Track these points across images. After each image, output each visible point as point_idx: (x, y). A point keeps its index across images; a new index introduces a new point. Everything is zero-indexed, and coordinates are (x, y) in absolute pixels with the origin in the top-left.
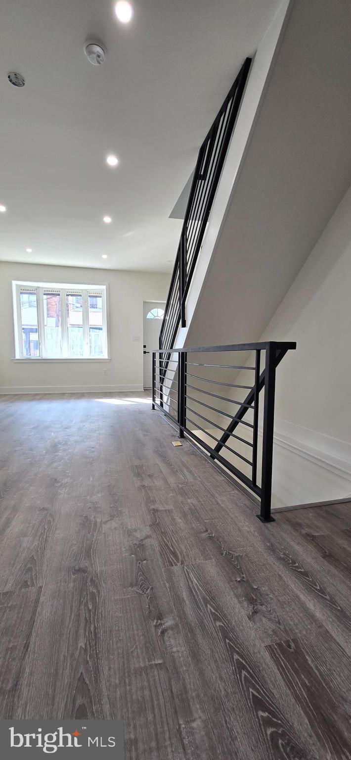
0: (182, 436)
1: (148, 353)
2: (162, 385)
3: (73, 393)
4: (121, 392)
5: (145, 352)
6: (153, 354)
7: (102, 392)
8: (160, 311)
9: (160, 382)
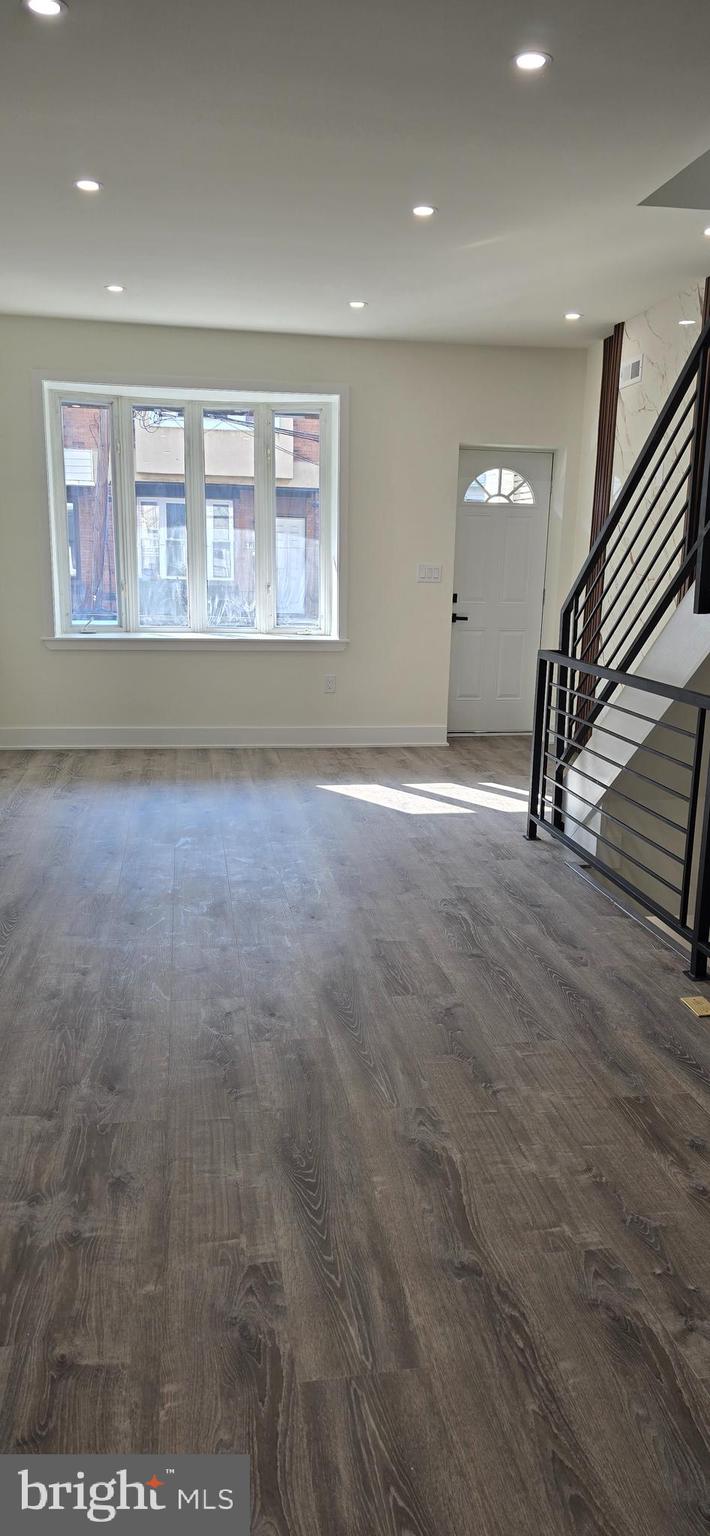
0: (699, 972)
1: (466, 619)
2: (563, 764)
3: (232, 749)
4: (379, 750)
5: (454, 616)
6: (542, 664)
7: (319, 749)
8: (509, 477)
9: (559, 757)
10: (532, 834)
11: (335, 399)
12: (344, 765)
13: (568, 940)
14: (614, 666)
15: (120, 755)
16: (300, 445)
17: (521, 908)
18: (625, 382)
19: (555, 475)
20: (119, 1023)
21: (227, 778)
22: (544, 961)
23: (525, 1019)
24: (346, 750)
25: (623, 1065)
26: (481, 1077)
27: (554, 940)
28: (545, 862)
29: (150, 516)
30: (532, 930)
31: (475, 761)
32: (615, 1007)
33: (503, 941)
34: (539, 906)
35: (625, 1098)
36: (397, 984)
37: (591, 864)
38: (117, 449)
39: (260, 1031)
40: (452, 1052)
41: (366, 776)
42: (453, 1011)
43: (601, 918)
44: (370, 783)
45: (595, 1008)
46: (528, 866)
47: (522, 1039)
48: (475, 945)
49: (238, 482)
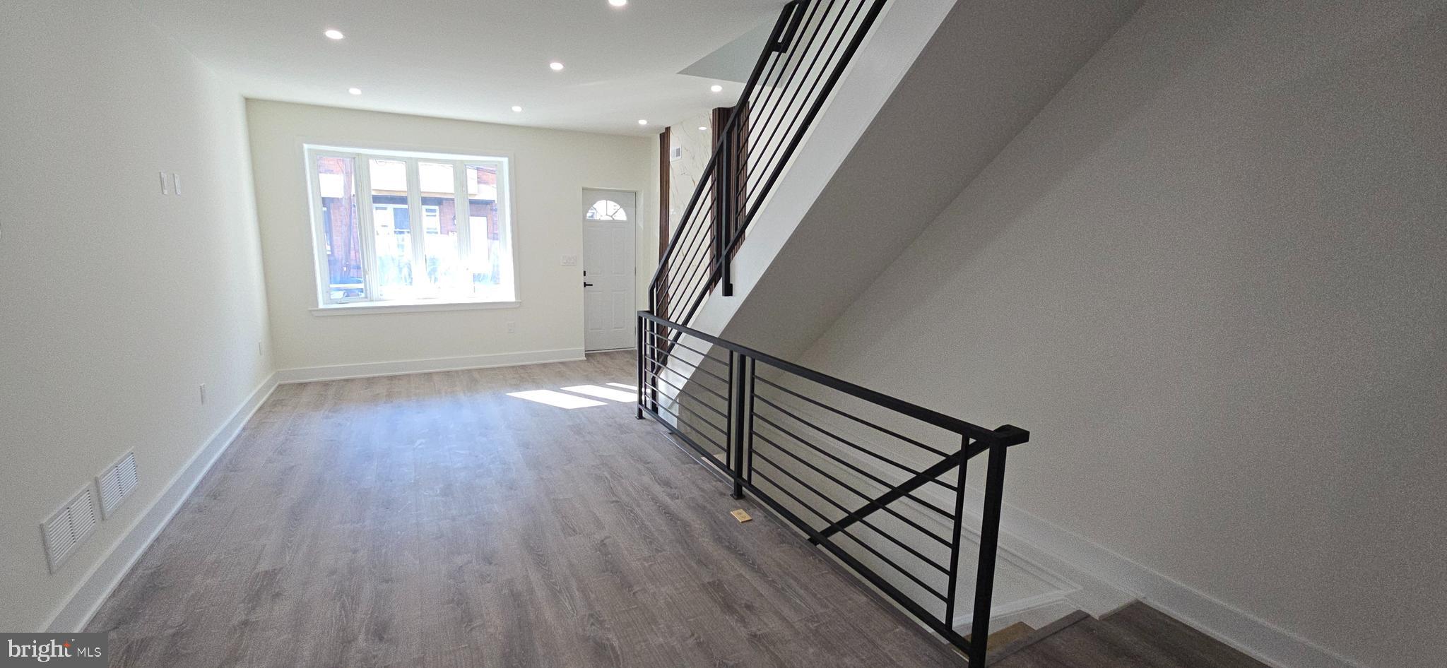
0: (739, 495)
1: (592, 285)
2: (655, 376)
3: (448, 372)
4: (544, 365)
5: (585, 283)
6: (640, 319)
7: (506, 367)
8: (611, 204)
9: (652, 371)
10: (640, 416)
11: (505, 160)
12: (523, 378)
13: (666, 483)
14: (680, 322)
15: (370, 382)
16: (481, 174)
17: (640, 466)
18: (673, 159)
19: (637, 206)
20: (384, 586)
21: (446, 393)
22: (655, 499)
23: (648, 540)
24: (523, 367)
25: (704, 561)
26: (625, 584)
27: (659, 484)
28: (649, 433)
29: (384, 216)
30: (647, 479)
31: (603, 369)
32: (697, 524)
33: (631, 489)
34: (648, 463)
35: (708, 583)
36: (570, 530)
37: (673, 432)
38: (358, 171)
39: (483, 578)
40: (607, 570)
41: (538, 385)
42: (605, 542)
43: (683, 466)
44: (539, 389)
45: (686, 525)
46: (639, 437)
47: (646, 554)
48: (614, 494)
49: (442, 196)
